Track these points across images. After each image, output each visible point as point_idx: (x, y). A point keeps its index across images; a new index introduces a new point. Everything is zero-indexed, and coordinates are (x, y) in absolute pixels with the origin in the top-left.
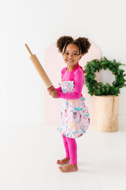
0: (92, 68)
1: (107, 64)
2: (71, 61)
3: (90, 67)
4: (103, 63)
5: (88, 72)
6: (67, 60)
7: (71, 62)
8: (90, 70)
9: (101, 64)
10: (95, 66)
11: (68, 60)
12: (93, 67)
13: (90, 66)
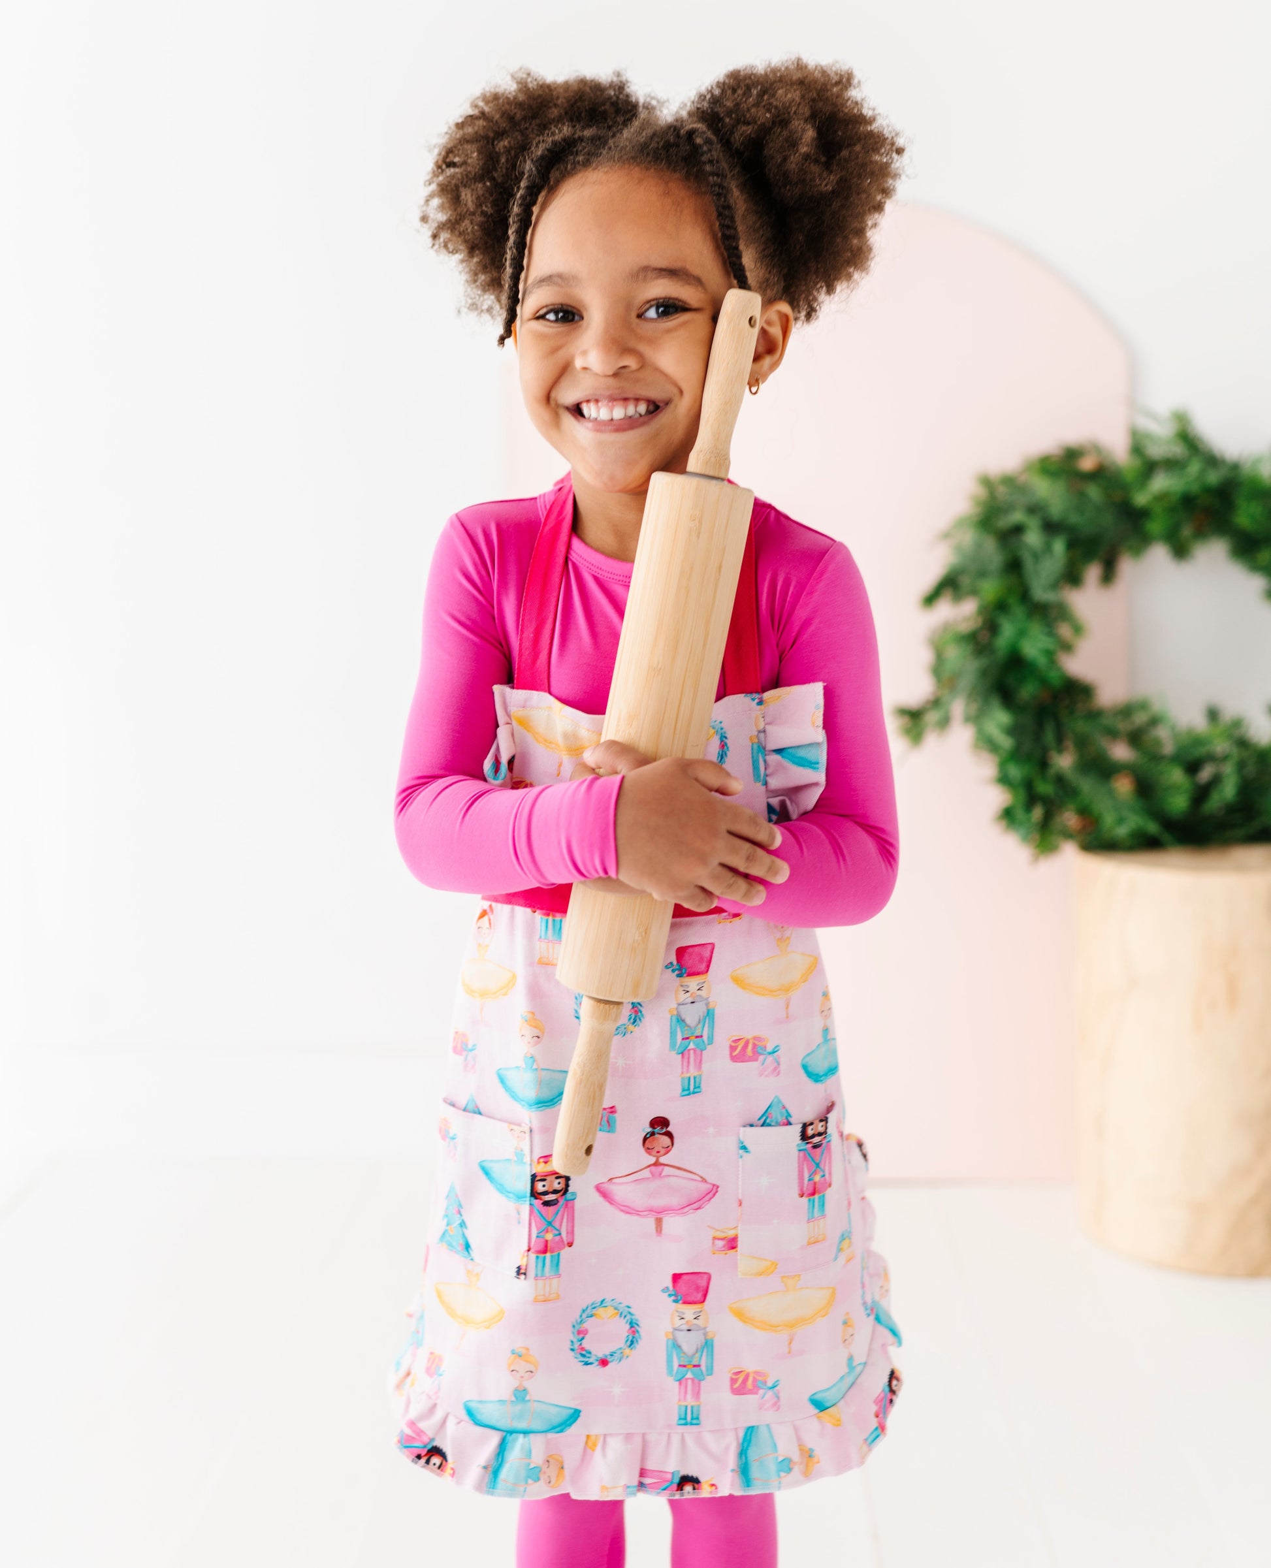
0: (1033, 538)
1: (1208, 490)
2: (619, 413)
3: (1018, 530)
4: (1161, 483)
5: (991, 588)
6: (568, 395)
7: (629, 424)
8: (1014, 566)
9: (1141, 499)
10: (1074, 519)
11: (577, 411)
12: (1051, 527)
13: (1017, 517)
